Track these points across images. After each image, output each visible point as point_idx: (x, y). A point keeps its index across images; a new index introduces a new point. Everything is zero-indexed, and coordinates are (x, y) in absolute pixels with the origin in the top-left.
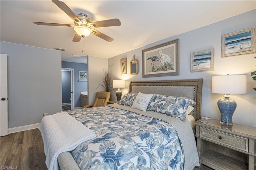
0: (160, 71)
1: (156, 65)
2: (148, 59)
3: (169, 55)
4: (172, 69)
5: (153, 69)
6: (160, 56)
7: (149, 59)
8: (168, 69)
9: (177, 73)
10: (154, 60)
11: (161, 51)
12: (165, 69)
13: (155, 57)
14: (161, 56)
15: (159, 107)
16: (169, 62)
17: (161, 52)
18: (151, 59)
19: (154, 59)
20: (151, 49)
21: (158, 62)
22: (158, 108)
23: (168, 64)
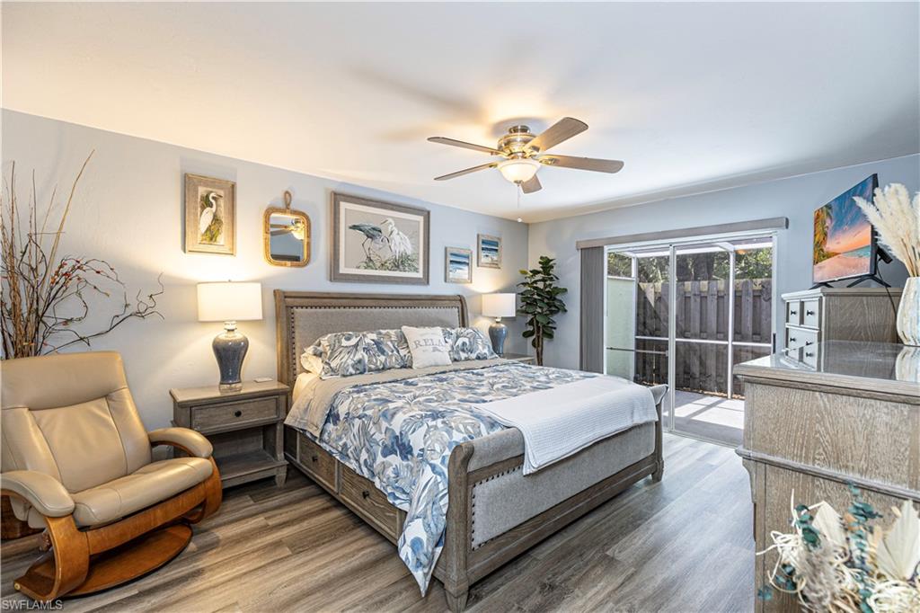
0: (388, 271)
1: (377, 252)
2: (351, 228)
3: (410, 238)
4: (416, 270)
5: (369, 262)
6: (390, 230)
7: (354, 227)
8: (407, 269)
9: (426, 280)
10: (371, 236)
11: (390, 220)
12: (401, 267)
13: (374, 229)
14: (392, 232)
15: (463, 351)
16: (409, 253)
17: (390, 223)
18: (361, 230)
19: (373, 233)
20: (363, 201)
21: (384, 246)
22: (461, 353)
23: (407, 258)
